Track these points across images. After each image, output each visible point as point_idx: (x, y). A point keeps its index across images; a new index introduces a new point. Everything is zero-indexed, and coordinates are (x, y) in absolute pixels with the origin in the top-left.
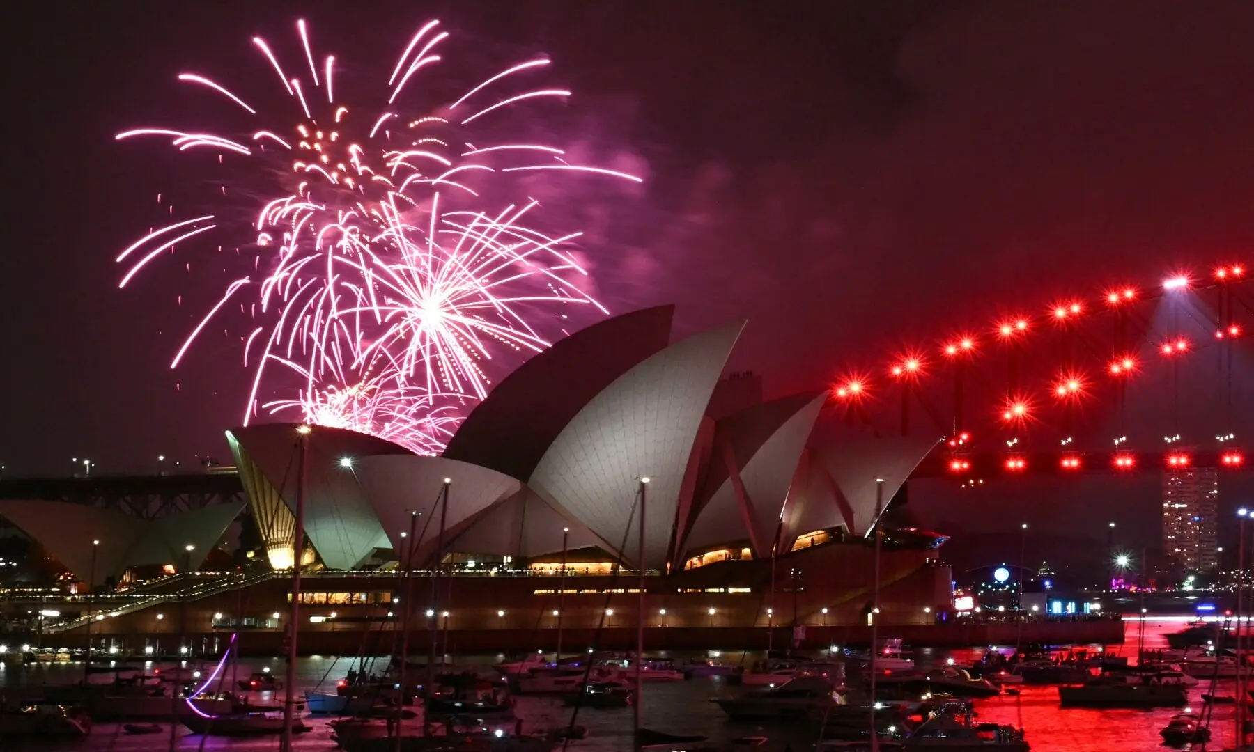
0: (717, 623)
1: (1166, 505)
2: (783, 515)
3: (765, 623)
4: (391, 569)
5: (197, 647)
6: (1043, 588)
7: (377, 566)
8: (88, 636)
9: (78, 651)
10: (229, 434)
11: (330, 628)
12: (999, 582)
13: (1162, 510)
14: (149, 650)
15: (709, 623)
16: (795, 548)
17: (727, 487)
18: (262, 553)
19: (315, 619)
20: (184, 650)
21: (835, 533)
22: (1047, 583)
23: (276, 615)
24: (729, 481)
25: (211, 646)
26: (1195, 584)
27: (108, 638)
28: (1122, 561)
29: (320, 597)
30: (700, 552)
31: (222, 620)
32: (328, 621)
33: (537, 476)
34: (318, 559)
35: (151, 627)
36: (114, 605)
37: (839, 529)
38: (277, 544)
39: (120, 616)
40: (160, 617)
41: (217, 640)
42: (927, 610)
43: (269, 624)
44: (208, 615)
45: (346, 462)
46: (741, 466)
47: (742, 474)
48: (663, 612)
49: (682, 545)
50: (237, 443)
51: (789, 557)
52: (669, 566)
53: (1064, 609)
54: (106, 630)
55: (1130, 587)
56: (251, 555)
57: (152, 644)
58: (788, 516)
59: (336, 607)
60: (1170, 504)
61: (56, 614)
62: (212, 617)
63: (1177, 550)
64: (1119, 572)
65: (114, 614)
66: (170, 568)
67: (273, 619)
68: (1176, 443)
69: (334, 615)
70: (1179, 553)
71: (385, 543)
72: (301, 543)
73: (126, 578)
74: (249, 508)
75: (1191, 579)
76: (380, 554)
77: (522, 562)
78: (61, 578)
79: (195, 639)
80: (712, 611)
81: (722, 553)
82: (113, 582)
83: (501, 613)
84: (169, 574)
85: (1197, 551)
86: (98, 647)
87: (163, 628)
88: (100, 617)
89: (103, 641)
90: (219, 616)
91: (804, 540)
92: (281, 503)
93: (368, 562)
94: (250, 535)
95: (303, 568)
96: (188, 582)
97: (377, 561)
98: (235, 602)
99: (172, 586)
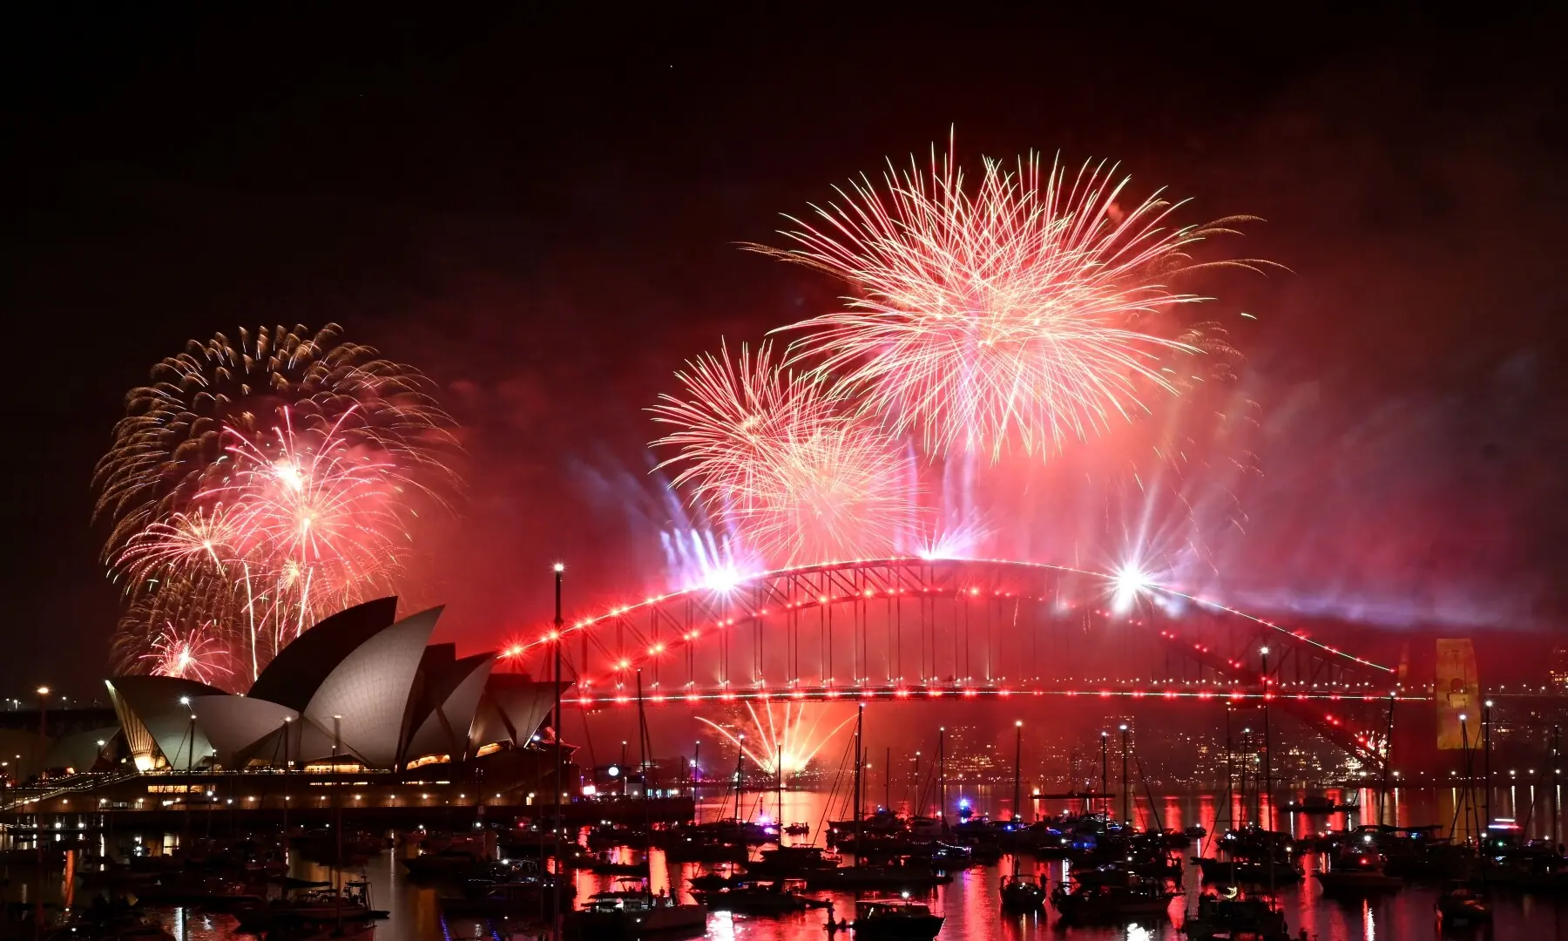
0: (428, 804)
2: (470, 733)
3: (460, 803)
4: (216, 769)
5: (89, 823)
6: (641, 781)
7: (206, 768)
8: (18, 815)
9: (12, 825)
10: (108, 683)
11: (176, 808)
12: (612, 776)
14: (58, 825)
15: (423, 804)
16: (479, 755)
17: (433, 715)
18: (131, 759)
19: (166, 803)
20: (81, 825)
21: (504, 745)
22: (643, 777)
23: (141, 800)
24: (435, 711)
25: (98, 821)
27: (32, 817)
29: (170, 788)
30: (417, 757)
31: (105, 804)
32: (174, 804)
33: (310, 708)
34: (168, 764)
35: (59, 809)
36: (35, 795)
37: (507, 742)
38: (140, 753)
39: (39, 801)
40: (65, 801)
41: (102, 817)
42: (565, 795)
43: (136, 806)
44: (96, 800)
45: (185, 700)
46: (443, 700)
47: (443, 707)
48: (393, 797)
49: (405, 753)
50: (113, 688)
51: (475, 761)
52: (396, 766)
53: (654, 793)
54: (30, 811)
55: (698, 779)
56: (124, 761)
57: (61, 821)
58: (474, 734)
59: (179, 795)
62: (99, 802)
64: (690, 770)
65: (35, 800)
66: (71, 770)
67: (139, 803)
69: (178, 800)
71: (212, 752)
72: (157, 753)
73: (43, 776)
74: (122, 730)
75: (738, 773)
76: (207, 759)
77: (300, 765)
79: (88, 817)
80: (425, 796)
81: (430, 759)
82: (35, 779)
83: (288, 798)
84: (70, 774)
86: (25, 822)
87: (67, 810)
88: (26, 802)
89: (28, 819)
90: (103, 801)
91: (486, 749)
92: (143, 728)
93: (201, 765)
94: (123, 748)
95: (158, 769)
96: (83, 779)
97: (205, 765)
98: (113, 792)
99: (73, 781)
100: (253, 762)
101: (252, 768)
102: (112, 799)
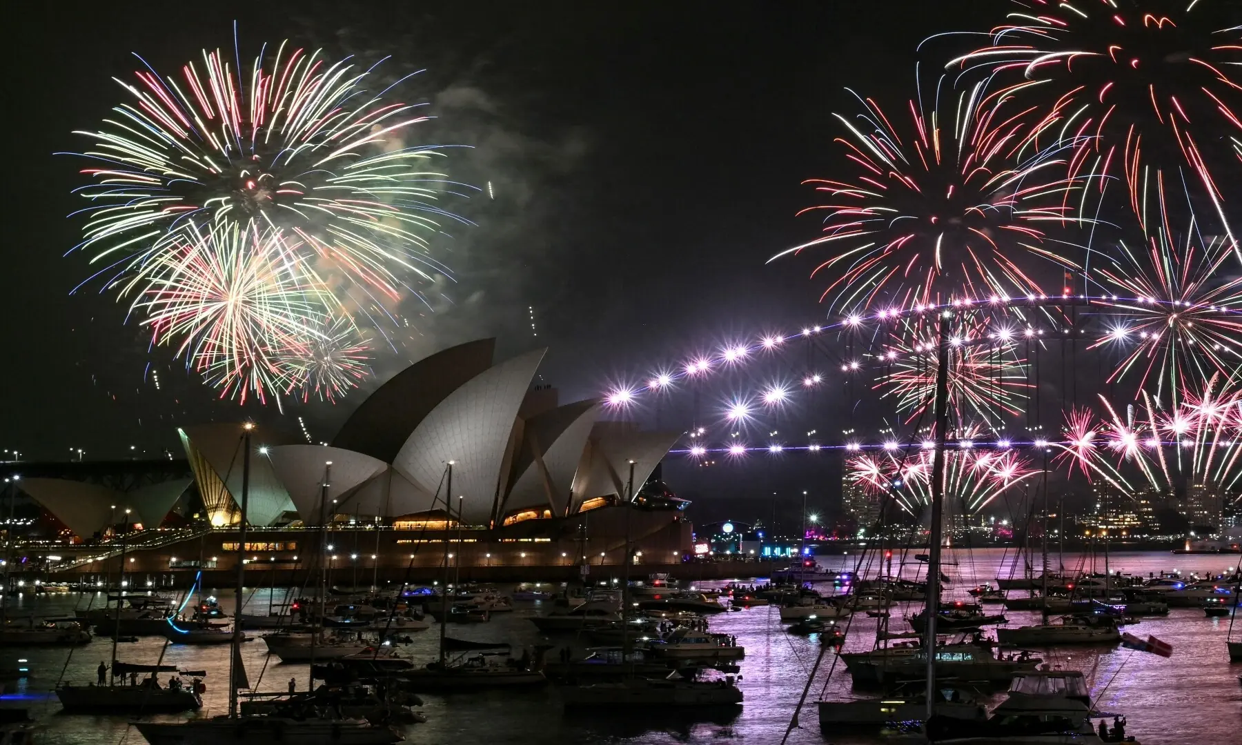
0: (527, 563)
1: (844, 478)
2: (573, 486)
3: (561, 563)
4: (296, 525)
5: (158, 581)
6: (758, 538)
7: (285, 524)
8: (82, 574)
9: (74, 585)
10: (180, 431)
11: (252, 567)
12: (726, 533)
13: (841, 482)
14: (125, 584)
15: (521, 563)
16: (582, 510)
17: (533, 467)
18: (204, 514)
19: (243, 561)
20: (149, 584)
21: (610, 499)
22: (760, 534)
23: (215, 559)
24: (534, 462)
25: (168, 580)
26: (864, 534)
27: (96, 575)
28: (814, 518)
29: (246, 546)
30: (515, 512)
31: (177, 563)
32: (251, 562)
33: (399, 458)
34: (244, 519)
35: (126, 568)
36: (100, 553)
37: (613, 496)
38: (216, 508)
39: (104, 560)
40: (132, 560)
41: (173, 576)
42: (676, 553)
43: (210, 565)
44: (166, 559)
45: (264, 451)
46: (544, 451)
47: (544, 458)
48: (488, 555)
49: (502, 508)
50: (187, 437)
51: (578, 516)
52: (492, 523)
53: (772, 552)
54: (94, 570)
55: (819, 536)
56: (196, 516)
57: (127, 579)
58: (577, 487)
59: (257, 553)
60: (847, 478)
61: (59, 558)
62: (169, 560)
63: (852, 510)
64: (810, 526)
65: (100, 559)
66: (139, 526)
67: (212, 562)
68: (851, 435)
69: (255, 558)
70: (853, 513)
71: (291, 507)
72: (233, 508)
73: (108, 533)
74: (195, 483)
75: (862, 530)
76: (289, 516)
77: (389, 520)
78: (62, 533)
79: (157, 575)
80: (523, 555)
81: (532, 514)
82: (99, 535)
83: (374, 557)
84: (138, 530)
85: (866, 511)
86: (88, 581)
87: (135, 569)
88: (90, 561)
89: (92, 578)
90: (174, 559)
91: (590, 504)
92: (218, 480)
93: (280, 521)
94: (196, 503)
95: (234, 525)
96: (152, 535)
97: (285, 520)
98: (187, 550)
99: (140, 538)
102: (183, 556)
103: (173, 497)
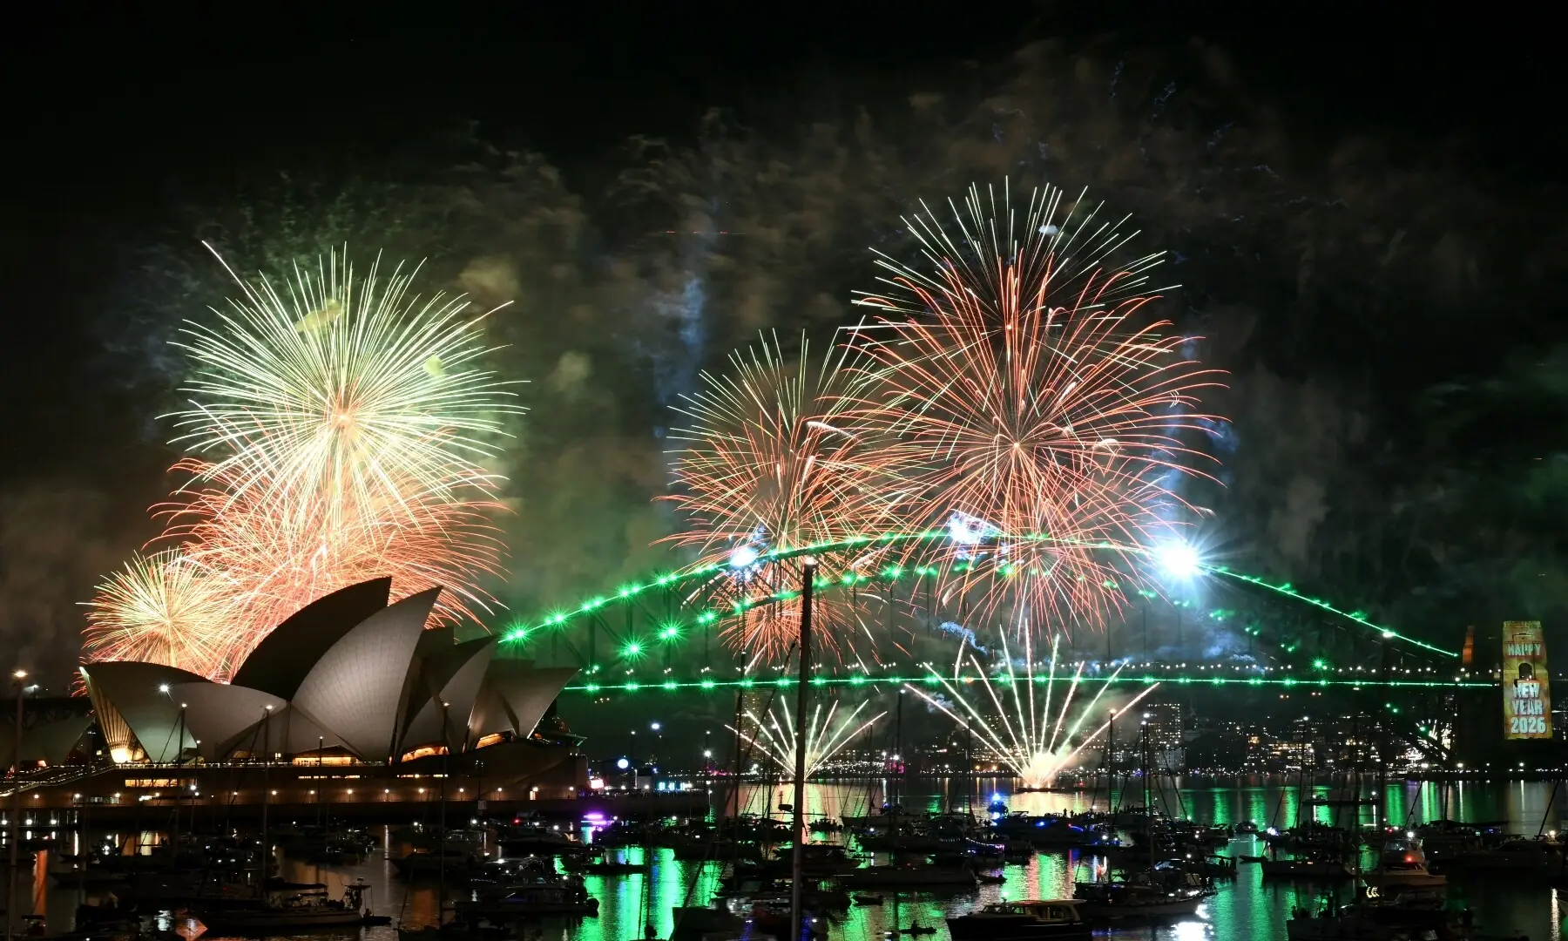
0: (424, 799)
2: (470, 723)
3: (459, 798)
4: (197, 762)
5: (62, 819)
6: (652, 774)
7: (186, 761)
10: (82, 669)
11: (154, 803)
12: (622, 769)
14: (29, 822)
15: (419, 799)
16: (479, 746)
17: (429, 704)
18: (107, 752)
19: (144, 798)
20: (53, 822)
21: (506, 735)
22: (655, 769)
23: (118, 795)
24: (432, 699)
25: (72, 817)
28: (708, 753)
29: (147, 782)
30: (412, 749)
31: (80, 799)
32: (153, 798)
33: (298, 696)
34: (146, 756)
35: (31, 804)
37: (509, 733)
38: (117, 745)
39: (9, 796)
40: (36, 796)
41: (76, 813)
42: (571, 789)
43: (112, 801)
44: (70, 795)
45: (164, 688)
47: (441, 695)
48: (387, 791)
49: (400, 744)
50: (88, 675)
51: (474, 752)
52: (391, 758)
53: (667, 787)
55: (714, 772)
56: (99, 753)
57: (32, 817)
58: (474, 724)
59: (159, 789)
60: (741, 714)
62: (73, 797)
64: (704, 762)
66: (43, 763)
67: (115, 798)
69: (157, 795)
71: (192, 744)
72: (135, 745)
73: (12, 769)
74: (98, 721)
75: (757, 766)
76: (190, 752)
77: (288, 757)
79: (61, 813)
80: (421, 791)
81: (430, 751)
83: (274, 793)
84: (42, 767)
87: (39, 806)
90: (77, 796)
91: (487, 740)
92: (119, 717)
93: (180, 758)
94: (100, 742)
95: (136, 762)
96: (56, 772)
97: (186, 757)
98: (88, 786)
99: (43, 775)
100: (238, 754)
101: (238, 760)
102: (87, 793)
103: (75, 735)
